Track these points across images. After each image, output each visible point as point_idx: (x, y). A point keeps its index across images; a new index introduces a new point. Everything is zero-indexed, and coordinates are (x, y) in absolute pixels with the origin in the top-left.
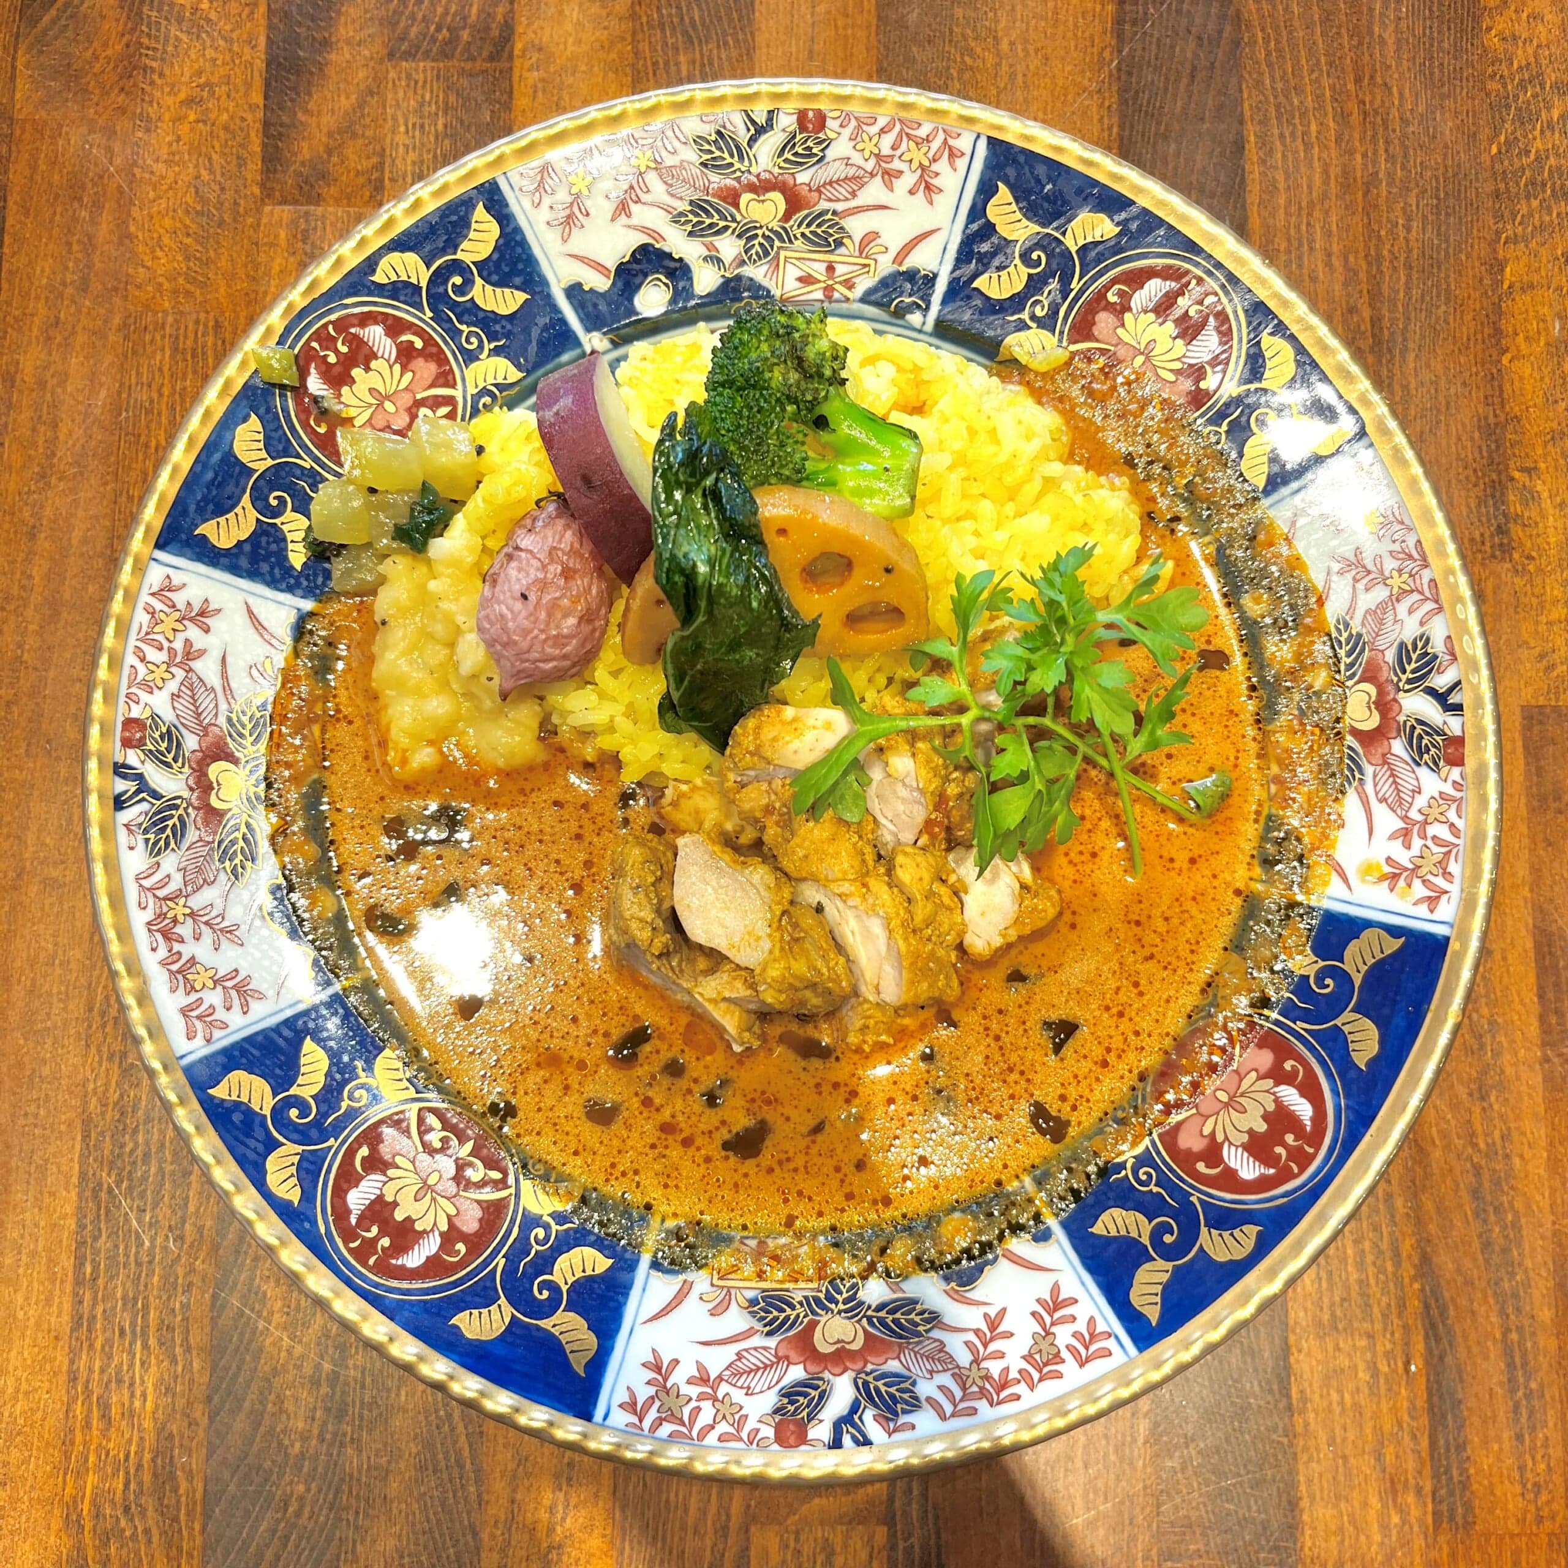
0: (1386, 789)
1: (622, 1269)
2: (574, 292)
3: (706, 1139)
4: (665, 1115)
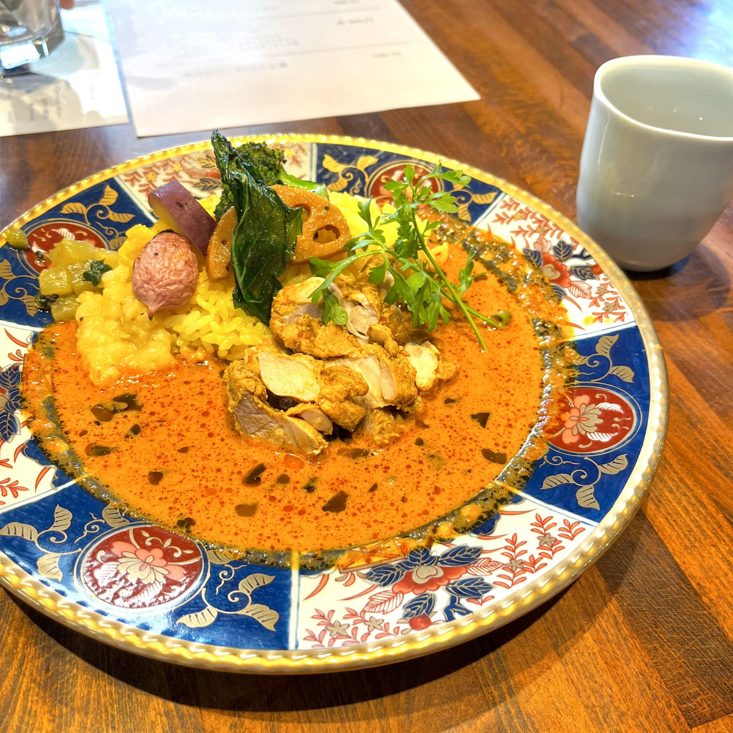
0: (577, 292)
1: (281, 579)
3: (312, 508)
4: (285, 503)
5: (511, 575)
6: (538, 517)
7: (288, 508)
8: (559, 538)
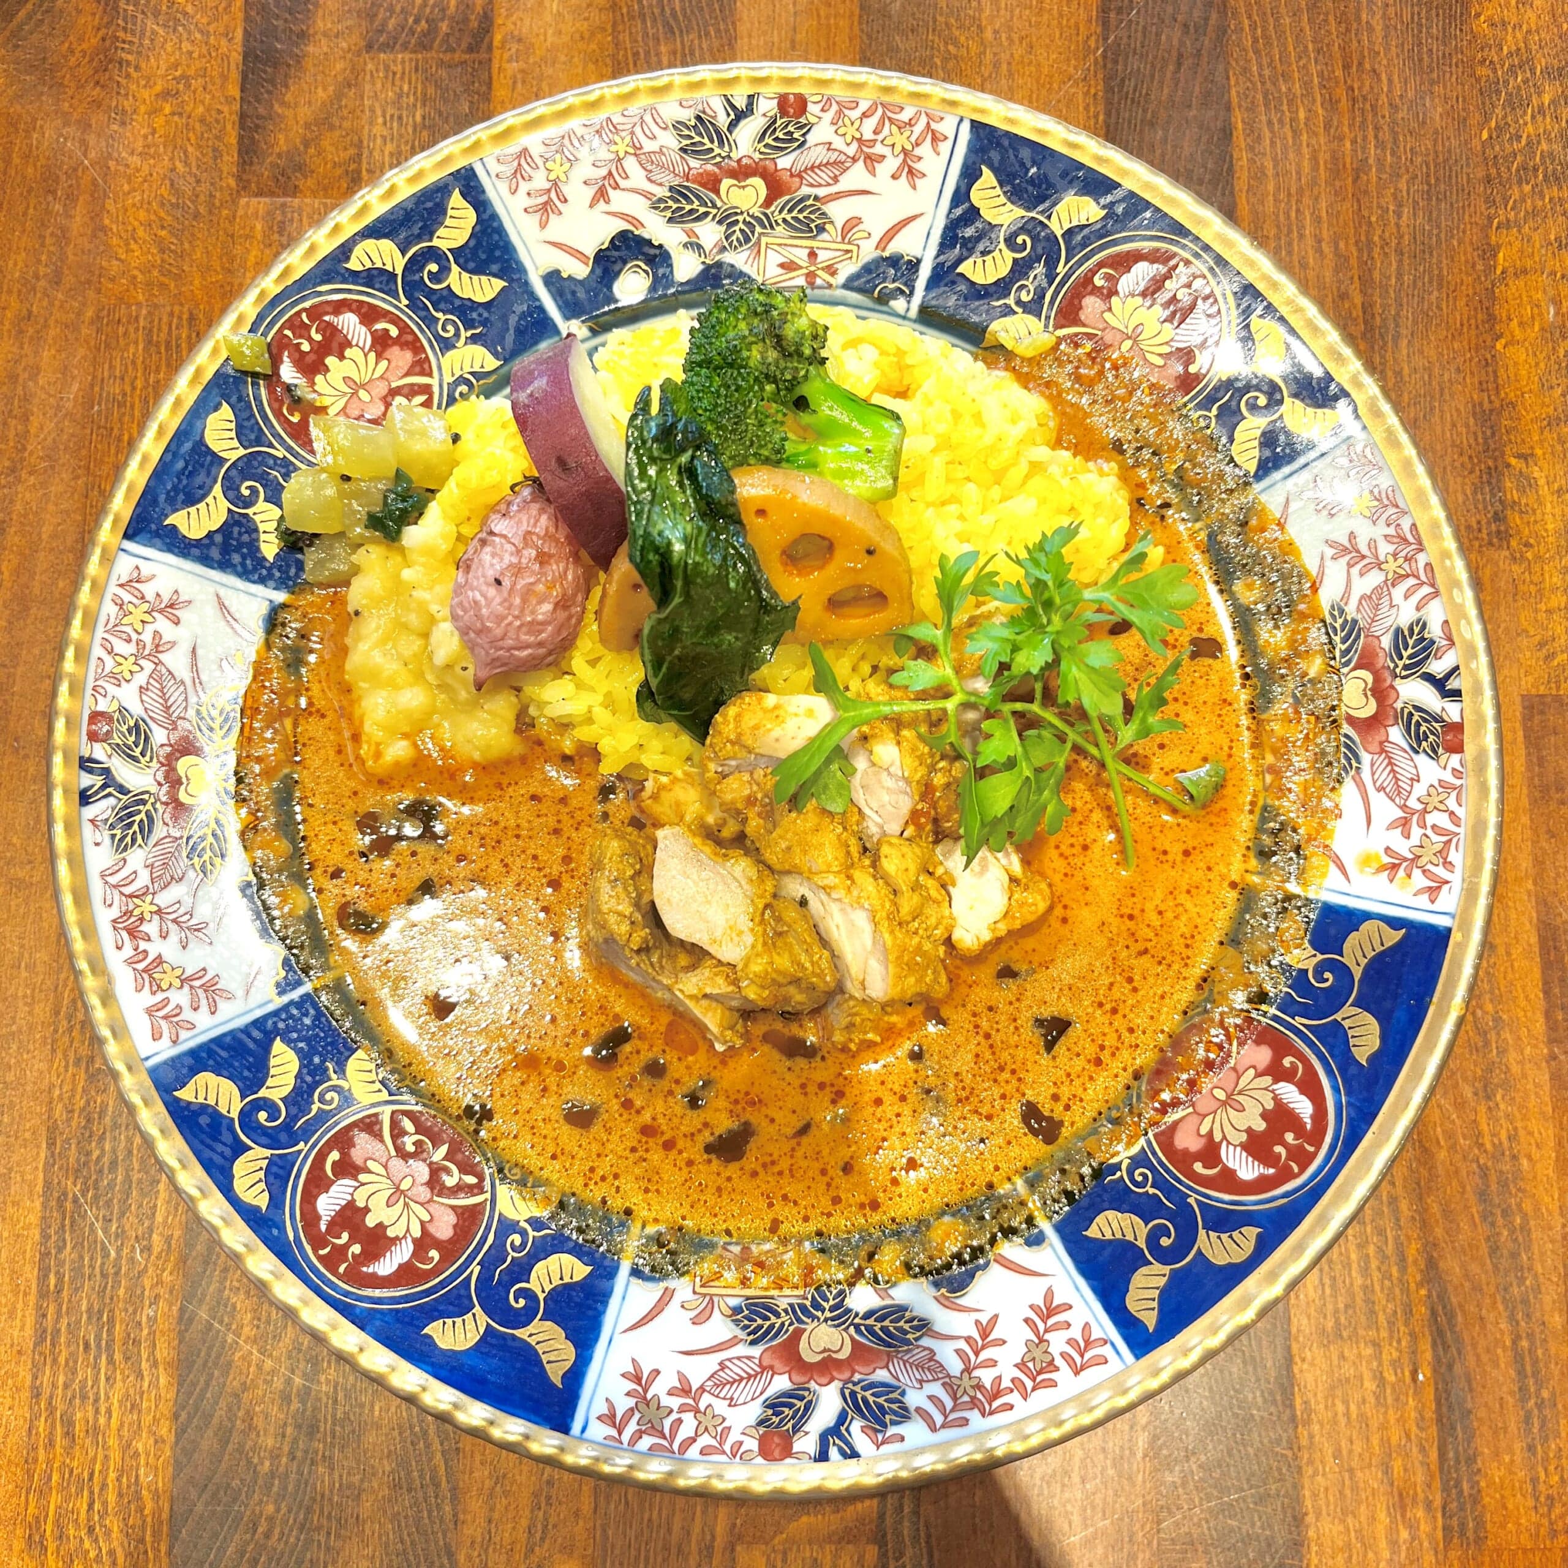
0: (1384, 777)
1: (601, 1276)
2: (553, 279)
3: (689, 1143)
4: (646, 1117)
5: (949, 1404)
6: (1049, 1294)
7: (648, 1131)
8: (1059, 1362)
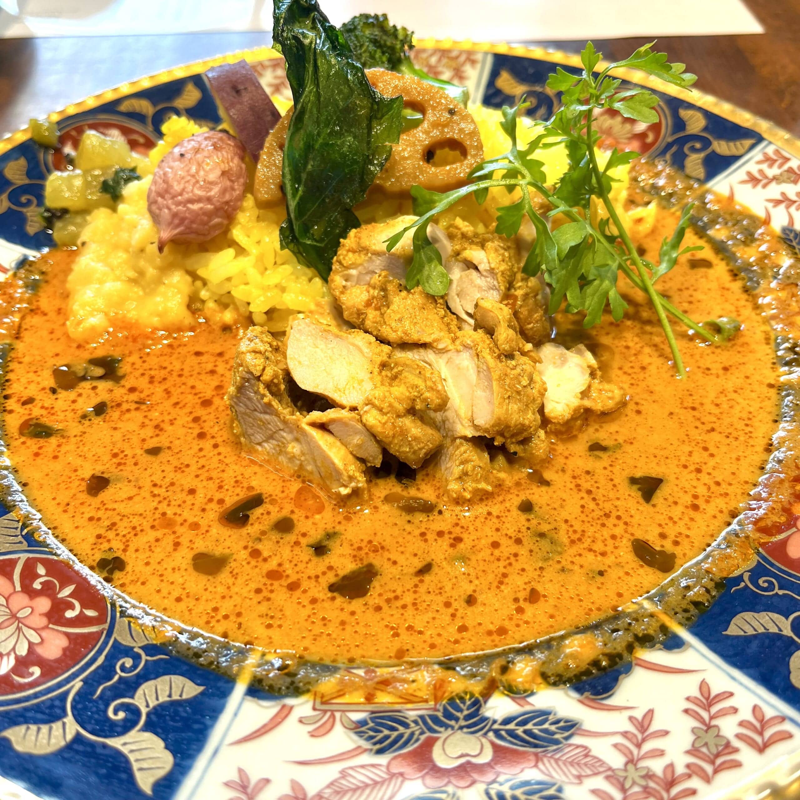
1: (213, 695)
3: (313, 583)
4: (272, 564)
5: (617, 796)
6: (704, 686)
7: (273, 575)
